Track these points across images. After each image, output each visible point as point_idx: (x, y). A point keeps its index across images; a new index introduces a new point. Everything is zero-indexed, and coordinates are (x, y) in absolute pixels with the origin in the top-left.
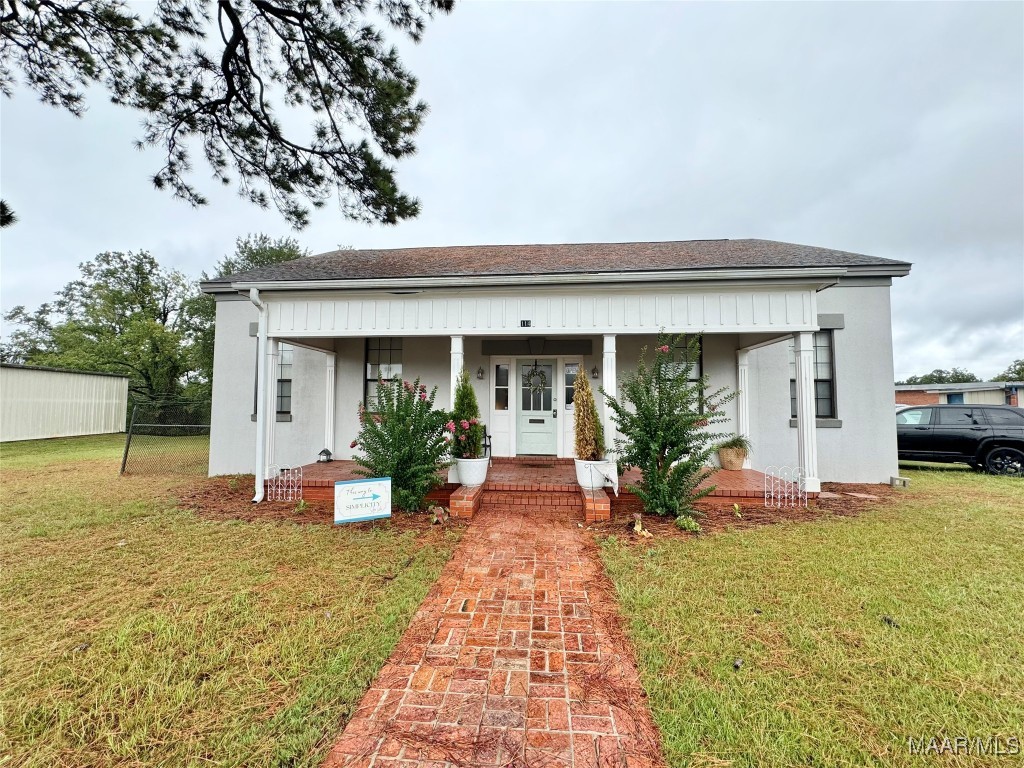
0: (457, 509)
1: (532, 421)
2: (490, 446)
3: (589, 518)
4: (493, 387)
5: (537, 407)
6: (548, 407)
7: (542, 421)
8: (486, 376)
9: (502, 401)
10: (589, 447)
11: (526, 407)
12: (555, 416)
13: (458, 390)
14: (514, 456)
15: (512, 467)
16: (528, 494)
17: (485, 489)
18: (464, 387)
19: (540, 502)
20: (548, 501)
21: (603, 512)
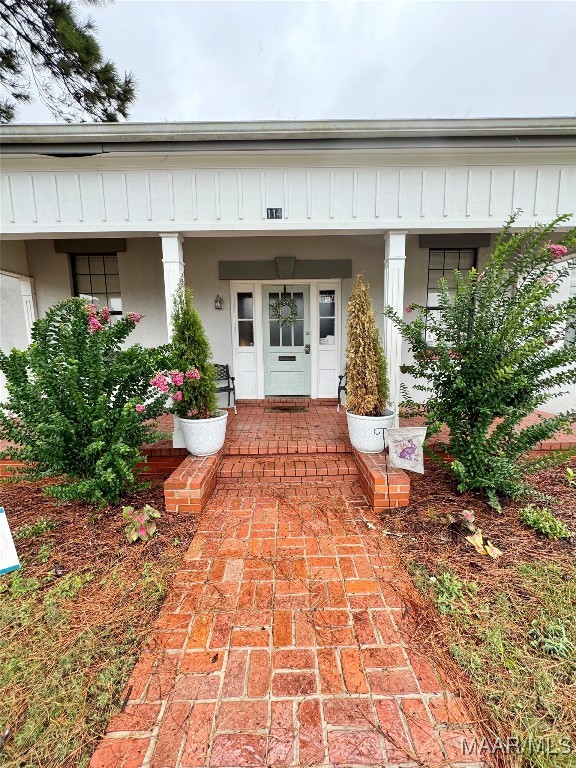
0: (176, 502)
1: (282, 359)
2: (233, 389)
3: (379, 505)
4: (235, 320)
5: (287, 343)
6: (299, 342)
7: (293, 358)
8: (225, 306)
9: (246, 335)
10: (369, 398)
11: (274, 342)
12: (307, 352)
13: (176, 317)
14: (263, 398)
15: (260, 411)
16: (283, 459)
17: (224, 455)
18: (186, 313)
19: (301, 470)
20: (311, 471)
21: (398, 496)
